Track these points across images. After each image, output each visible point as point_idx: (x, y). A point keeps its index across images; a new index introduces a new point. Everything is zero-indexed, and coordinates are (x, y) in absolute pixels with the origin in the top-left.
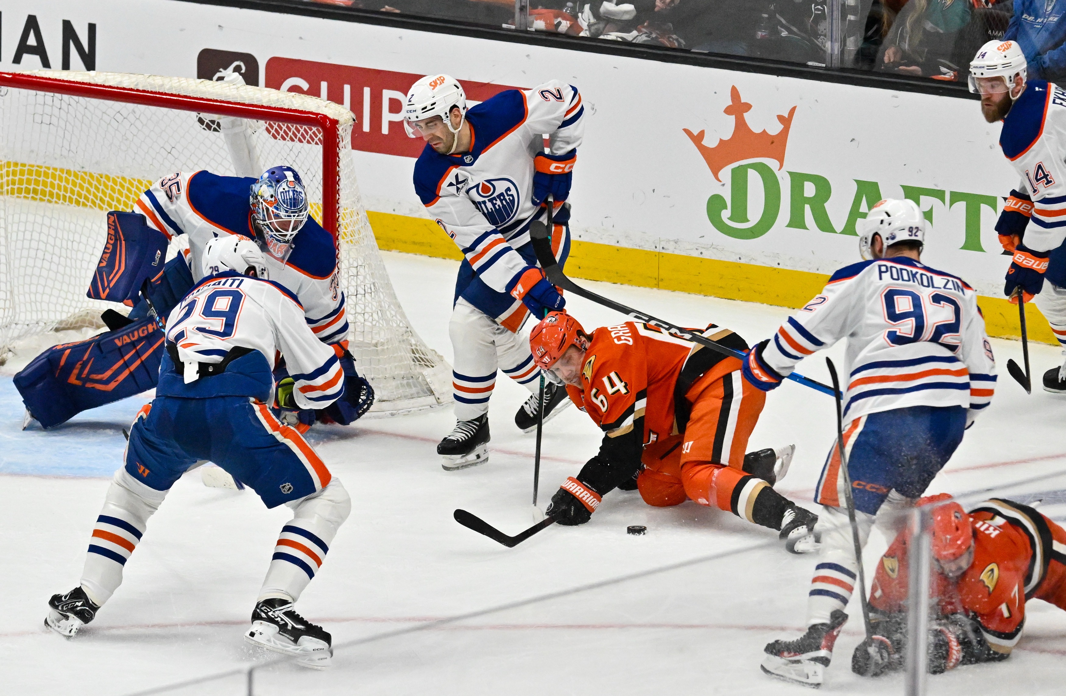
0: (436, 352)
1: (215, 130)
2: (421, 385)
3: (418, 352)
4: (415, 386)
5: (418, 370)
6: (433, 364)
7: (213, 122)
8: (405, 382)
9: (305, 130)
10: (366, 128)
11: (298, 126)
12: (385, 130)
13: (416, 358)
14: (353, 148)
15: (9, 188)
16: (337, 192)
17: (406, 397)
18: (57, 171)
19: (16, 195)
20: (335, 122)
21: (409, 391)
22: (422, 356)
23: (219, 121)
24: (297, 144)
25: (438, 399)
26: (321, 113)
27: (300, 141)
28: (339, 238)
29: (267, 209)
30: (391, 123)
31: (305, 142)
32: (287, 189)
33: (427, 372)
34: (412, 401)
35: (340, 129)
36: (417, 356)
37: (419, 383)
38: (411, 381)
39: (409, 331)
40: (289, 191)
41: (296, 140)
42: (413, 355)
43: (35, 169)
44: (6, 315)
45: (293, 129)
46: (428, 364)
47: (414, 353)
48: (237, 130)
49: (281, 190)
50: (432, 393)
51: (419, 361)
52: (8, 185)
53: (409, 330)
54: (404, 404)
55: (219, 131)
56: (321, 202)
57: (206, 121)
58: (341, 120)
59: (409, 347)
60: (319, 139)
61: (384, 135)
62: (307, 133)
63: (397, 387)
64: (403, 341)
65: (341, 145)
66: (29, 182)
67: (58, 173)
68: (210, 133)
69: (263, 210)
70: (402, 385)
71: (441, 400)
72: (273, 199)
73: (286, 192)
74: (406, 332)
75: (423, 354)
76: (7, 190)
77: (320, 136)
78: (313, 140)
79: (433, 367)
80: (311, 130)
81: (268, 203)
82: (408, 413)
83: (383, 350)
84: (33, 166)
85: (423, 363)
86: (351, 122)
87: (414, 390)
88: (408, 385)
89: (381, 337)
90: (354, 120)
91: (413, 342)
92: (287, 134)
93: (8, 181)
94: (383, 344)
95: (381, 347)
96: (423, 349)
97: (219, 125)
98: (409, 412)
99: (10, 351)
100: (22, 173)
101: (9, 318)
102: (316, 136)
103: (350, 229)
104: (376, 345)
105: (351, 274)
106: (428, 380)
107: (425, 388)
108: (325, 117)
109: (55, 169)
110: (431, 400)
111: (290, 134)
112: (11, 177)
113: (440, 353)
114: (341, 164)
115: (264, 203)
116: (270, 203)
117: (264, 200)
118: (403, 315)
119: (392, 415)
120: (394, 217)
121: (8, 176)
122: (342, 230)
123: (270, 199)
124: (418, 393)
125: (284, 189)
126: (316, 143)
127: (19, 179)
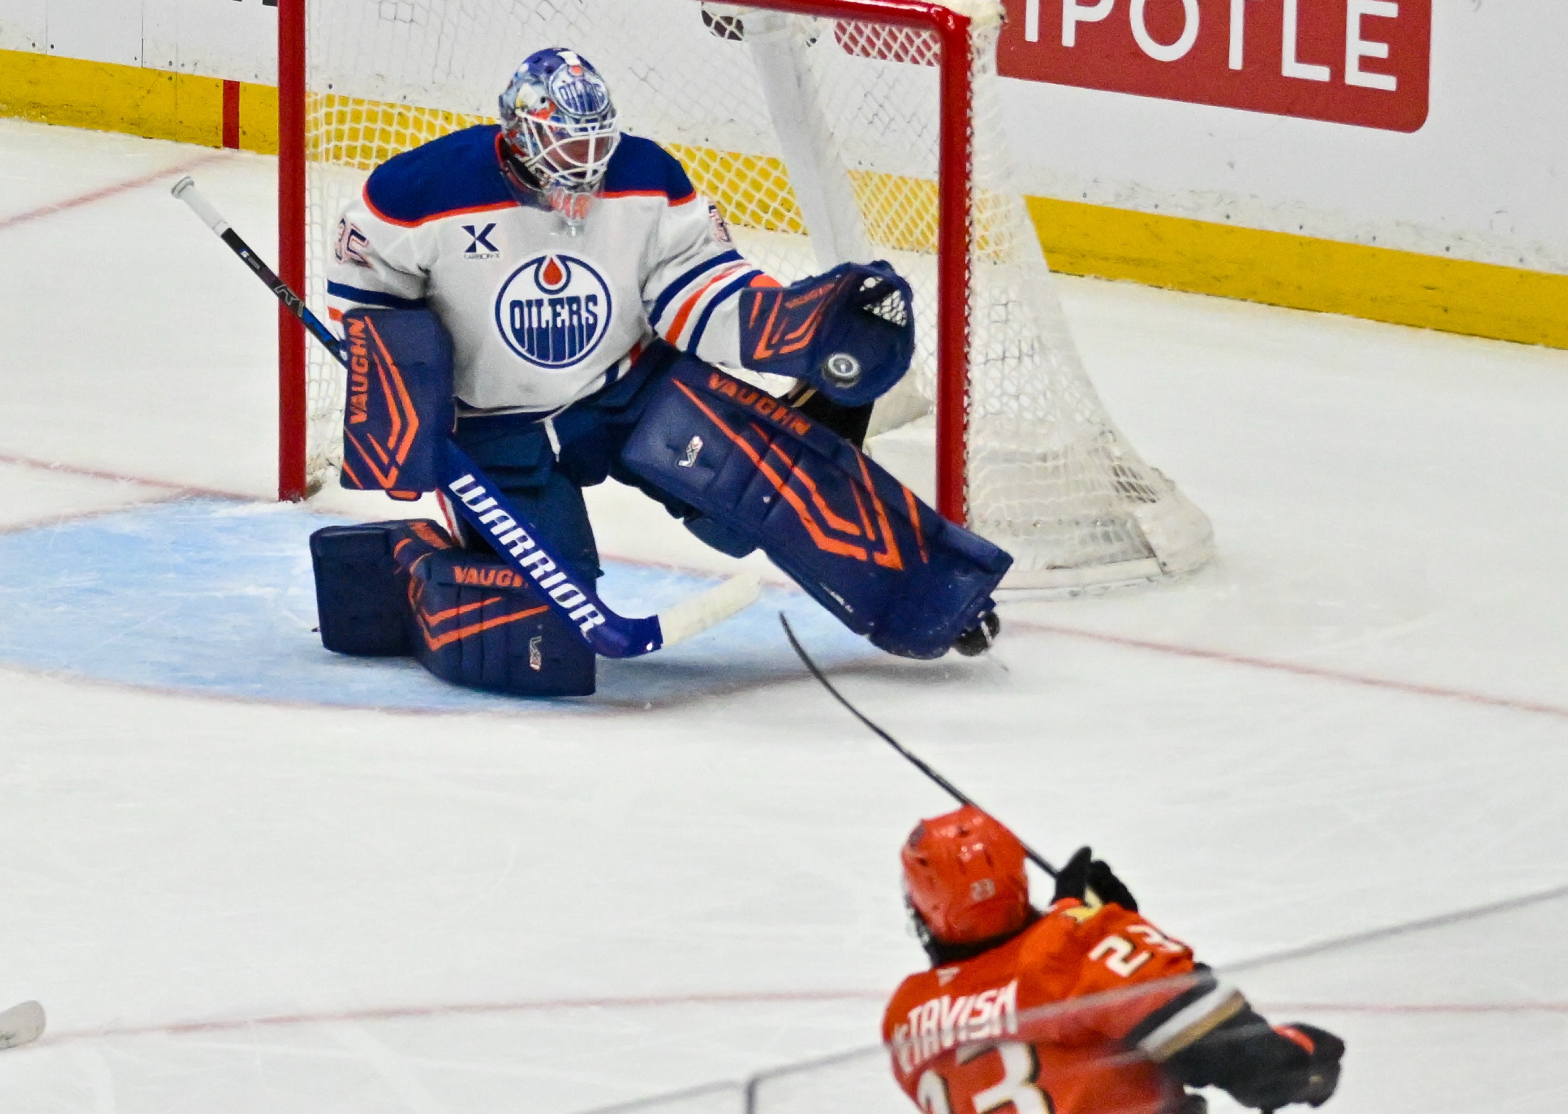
0: (1161, 474)
1: (733, 36)
2: (1129, 536)
3: (1124, 473)
4: (1120, 539)
5: (1123, 507)
6: (1153, 497)
7: (729, 20)
8: (1099, 530)
9: (908, 37)
10: (1032, 34)
11: (894, 29)
12: (1069, 39)
13: (1119, 483)
14: (1003, 71)
15: (331, 145)
16: (968, 157)
17: (1101, 561)
18: (424, 114)
19: (344, 159)
20: (963, 22)
21: (1104, 549)
22: (1133, 480)
23: (741, 18)
24: (891, 63)
25: (1164, 564)
26: (937, 3)
27: (899, 58)
28: (971, 247)
29: (539, 127)
30: (1081, 26)
31: (907, 59)
32: (569, 80)
33: (1142, 512)
34: (1113, 568)
35: (975, 35)
36: (1123, 479)
37: (1128, 533)
38: (1110, 529)
39: (1107, 432)
40: (574, 84)
41: (891, 56)
42: (1115, 479)
43: (380, 109)
44: (323, 394)
45: (884, 34)
46: (1143, 495)
47: (1117, 475)
48: (777, 36)
49: (558, 84)
50: (1151, 552)
51: (1126, 490)
52: (329, 141)
53: (1107, 428)
54: (1092, 574)
55: (739, 39)
56: (935, 178)
57: (716, 18)
58: (977, 17)
59: (1106, 462)
60: (935, 55)
61: (1067, 48)
62: (911, 42)
63: (1083, 542)
64: (1097, 450)
65: (976, 66)
66: (369, 134)
67: (426, 117)
68: (724, 42)
69: (531, 134)
70: (1093, 537)
71: (1171, 567)
72: (546, 105)
73: (569, 86)
74: (1102, 433)
75: (1135, 476)
76: (327, 150)
77: (936, 48)
78: (922, 55)
79: (1154, 501)
80: (919, 36)
81: (538, 115)
82: (1104, 592)
83: (1057, 468)
84: (377, 103)
85: (1133, 494)
86: (998, 22)
87: (1116, 547)
88: (1107, 537)
89: (1054, 444)
90: (1002, 17)
91: (1116, 451)
92: (873, 45)
93: (328, 133)
94: (1056, 457)
95: (1054, 462)
96: (1134, 466)
97: (739, 25)
98: (1106, 588)
99: (331, 464)
100: (357, 117)
101: (328, 401)
102: (929, 48)
103: (993, 230)
104: (1044, 458)
105: (994, 317)
106: (1145, 527)
107: (1137, 542)
108: (946, 12)
109: (420, 110)
110: (1148, 566)
111: (879, 44)
112: (334, 126)
113: (1168, 474)
114: (975, 103)
115: (531, 118)
116: (543, 114)
117: (530, 113)
118: (1095, 398)
119: (1074, 594)
120: (1084, 210)
121: (329, 123)
122: (977, 232)
123: (540, 106)
124: (1124, 552)
125: (564, 82)
126: (930, 63)
127: (351, 129)
